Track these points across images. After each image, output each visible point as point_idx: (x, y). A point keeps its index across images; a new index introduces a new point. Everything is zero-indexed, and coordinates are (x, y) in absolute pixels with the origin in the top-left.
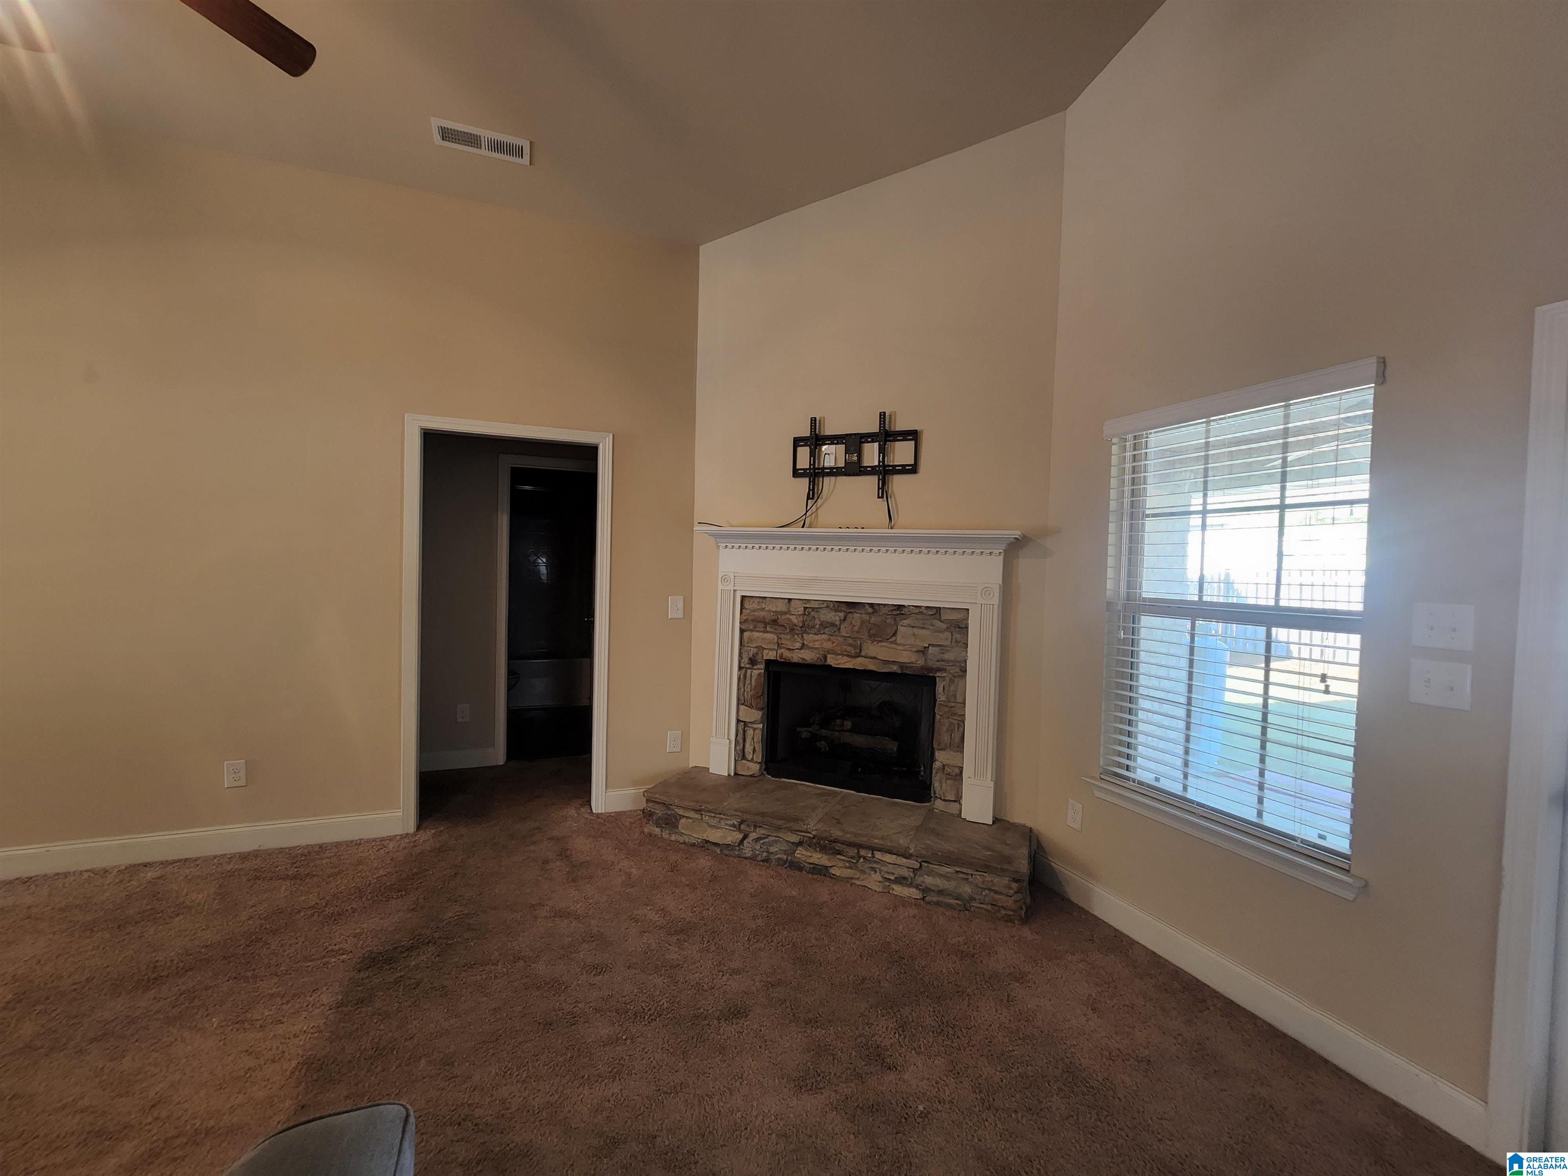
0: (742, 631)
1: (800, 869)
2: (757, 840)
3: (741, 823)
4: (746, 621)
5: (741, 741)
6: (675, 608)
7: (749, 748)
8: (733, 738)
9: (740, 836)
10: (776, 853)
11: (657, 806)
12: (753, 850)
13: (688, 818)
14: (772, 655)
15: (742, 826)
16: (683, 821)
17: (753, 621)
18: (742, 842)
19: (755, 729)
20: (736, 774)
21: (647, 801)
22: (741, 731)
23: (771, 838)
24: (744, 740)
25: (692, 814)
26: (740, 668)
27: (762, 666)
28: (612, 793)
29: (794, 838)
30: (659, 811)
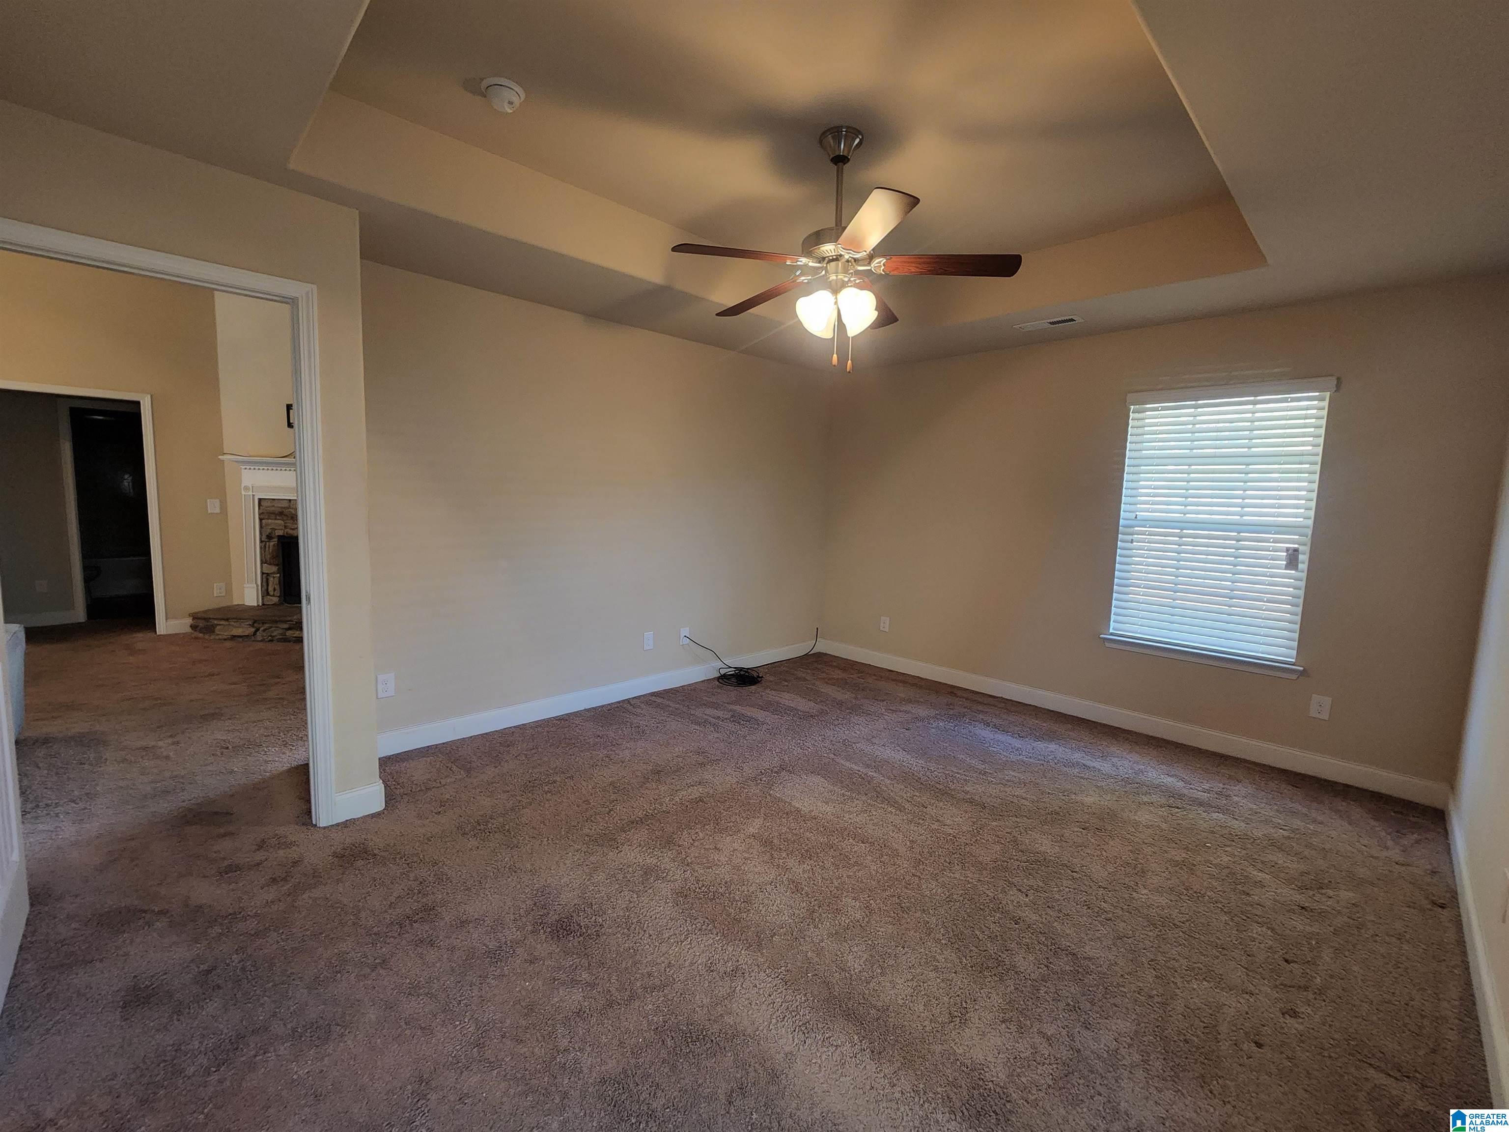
0: (261, 520)
1: (289, 641)
2: (264, 630)
3: (254, 623)
4: (263, 513)
5: (265, 584)
6: (213, 506)
7: (271, 589)
8: (259, 583)
9: (253, 630)
10: (276, 636)
11: (199, 621)
12: (263, 636)
13: (220, 625)
14: (281, 533)
15: (255, 625)
16: (218, 627)
17: (267, 513)
18: (255, 634)
19: (274, 577)
20: (263, 605)
21: (193, 619)
22: (264, 580)
23: (273, 629)
24: (268, 585)
25: (222, 622)
26: (261, 541)
27: (276, 540)
28: (172, 622)
29: (286, 626)
30: (201, 624)
